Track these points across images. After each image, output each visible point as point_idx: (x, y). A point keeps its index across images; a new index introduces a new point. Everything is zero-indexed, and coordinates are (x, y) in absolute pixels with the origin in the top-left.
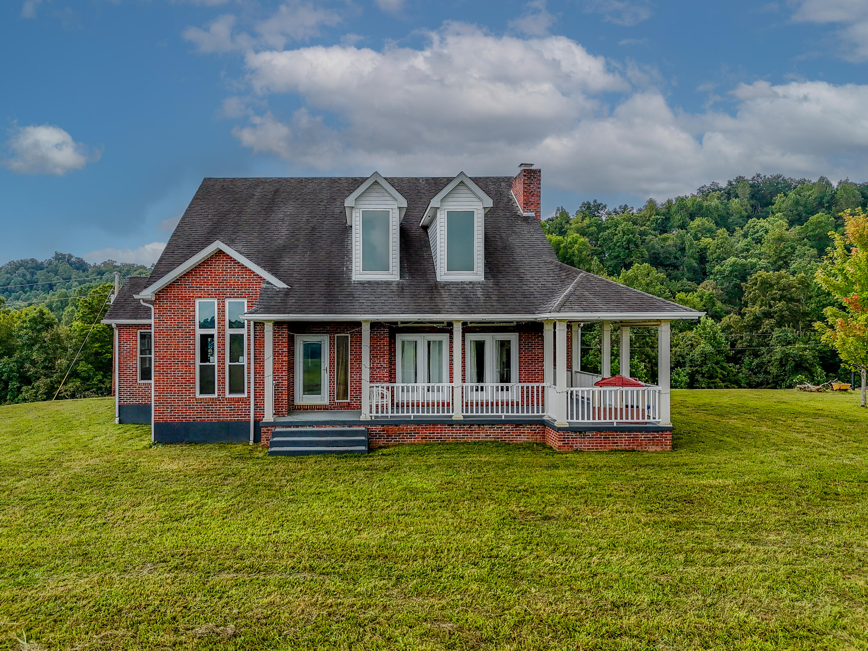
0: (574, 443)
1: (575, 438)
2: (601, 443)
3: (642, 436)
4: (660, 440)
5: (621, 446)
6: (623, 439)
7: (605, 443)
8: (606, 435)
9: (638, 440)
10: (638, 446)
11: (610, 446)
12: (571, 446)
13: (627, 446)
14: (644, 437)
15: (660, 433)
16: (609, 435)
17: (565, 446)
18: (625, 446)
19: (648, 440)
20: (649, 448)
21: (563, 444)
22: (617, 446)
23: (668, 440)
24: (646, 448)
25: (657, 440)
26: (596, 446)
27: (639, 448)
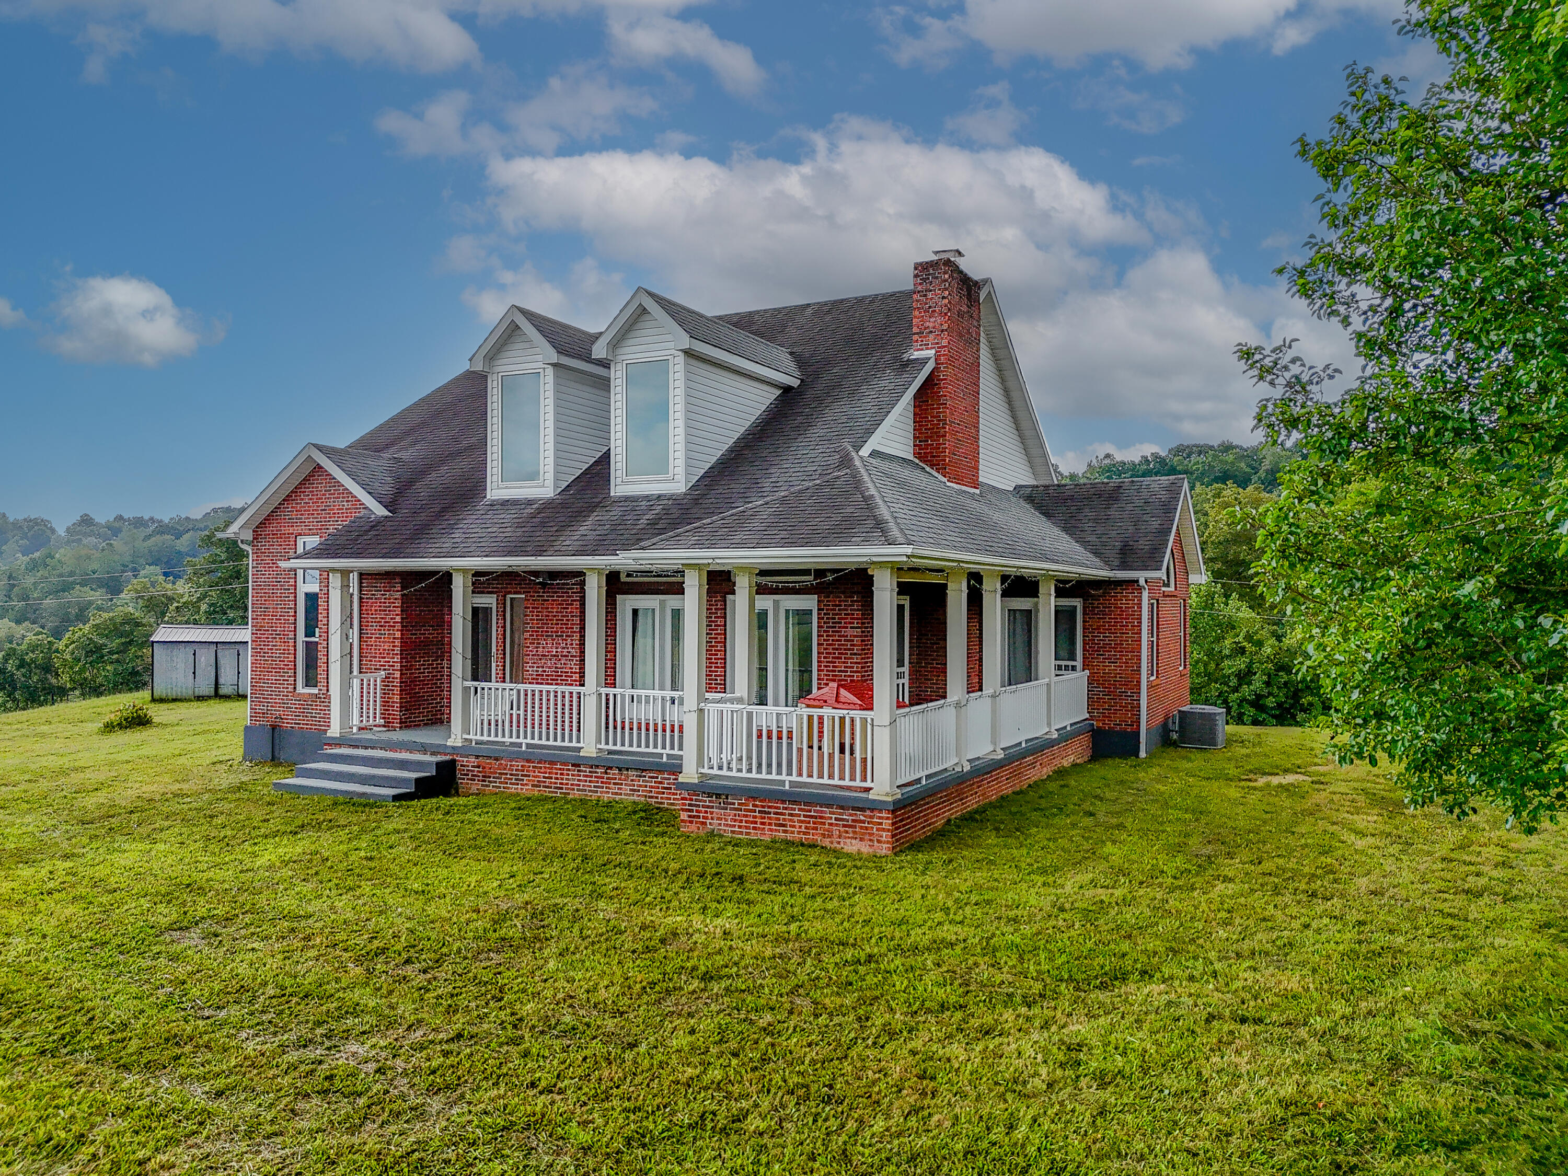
0: (707, 818)
1: (708, 807)
2: (756, 823)
3: (830, 815)
4: (867, 828)
5: (793, 832)
6: (796, 819)
7: (762, 823)
8: (763, 807)
9: (824, 824)
10: (824, 835)
11: (771, 830)
12: (703, 823)
13: (804, 833)
14: (836, 819)
15: (868, 813)
16: (769, 807)
17: (691, 822)
18: (799, 833)
19: (844, 826)
20: (845, 843)
21: (690, 816)
22: (785, 832)
23: (884, 830)
24: (839, 843)
25: (861, 828)
26: (747, 828)
27: (826, 842)
